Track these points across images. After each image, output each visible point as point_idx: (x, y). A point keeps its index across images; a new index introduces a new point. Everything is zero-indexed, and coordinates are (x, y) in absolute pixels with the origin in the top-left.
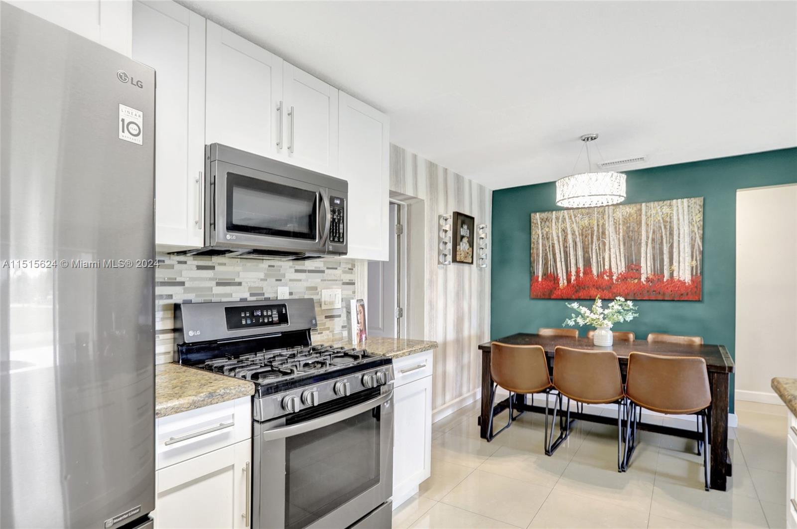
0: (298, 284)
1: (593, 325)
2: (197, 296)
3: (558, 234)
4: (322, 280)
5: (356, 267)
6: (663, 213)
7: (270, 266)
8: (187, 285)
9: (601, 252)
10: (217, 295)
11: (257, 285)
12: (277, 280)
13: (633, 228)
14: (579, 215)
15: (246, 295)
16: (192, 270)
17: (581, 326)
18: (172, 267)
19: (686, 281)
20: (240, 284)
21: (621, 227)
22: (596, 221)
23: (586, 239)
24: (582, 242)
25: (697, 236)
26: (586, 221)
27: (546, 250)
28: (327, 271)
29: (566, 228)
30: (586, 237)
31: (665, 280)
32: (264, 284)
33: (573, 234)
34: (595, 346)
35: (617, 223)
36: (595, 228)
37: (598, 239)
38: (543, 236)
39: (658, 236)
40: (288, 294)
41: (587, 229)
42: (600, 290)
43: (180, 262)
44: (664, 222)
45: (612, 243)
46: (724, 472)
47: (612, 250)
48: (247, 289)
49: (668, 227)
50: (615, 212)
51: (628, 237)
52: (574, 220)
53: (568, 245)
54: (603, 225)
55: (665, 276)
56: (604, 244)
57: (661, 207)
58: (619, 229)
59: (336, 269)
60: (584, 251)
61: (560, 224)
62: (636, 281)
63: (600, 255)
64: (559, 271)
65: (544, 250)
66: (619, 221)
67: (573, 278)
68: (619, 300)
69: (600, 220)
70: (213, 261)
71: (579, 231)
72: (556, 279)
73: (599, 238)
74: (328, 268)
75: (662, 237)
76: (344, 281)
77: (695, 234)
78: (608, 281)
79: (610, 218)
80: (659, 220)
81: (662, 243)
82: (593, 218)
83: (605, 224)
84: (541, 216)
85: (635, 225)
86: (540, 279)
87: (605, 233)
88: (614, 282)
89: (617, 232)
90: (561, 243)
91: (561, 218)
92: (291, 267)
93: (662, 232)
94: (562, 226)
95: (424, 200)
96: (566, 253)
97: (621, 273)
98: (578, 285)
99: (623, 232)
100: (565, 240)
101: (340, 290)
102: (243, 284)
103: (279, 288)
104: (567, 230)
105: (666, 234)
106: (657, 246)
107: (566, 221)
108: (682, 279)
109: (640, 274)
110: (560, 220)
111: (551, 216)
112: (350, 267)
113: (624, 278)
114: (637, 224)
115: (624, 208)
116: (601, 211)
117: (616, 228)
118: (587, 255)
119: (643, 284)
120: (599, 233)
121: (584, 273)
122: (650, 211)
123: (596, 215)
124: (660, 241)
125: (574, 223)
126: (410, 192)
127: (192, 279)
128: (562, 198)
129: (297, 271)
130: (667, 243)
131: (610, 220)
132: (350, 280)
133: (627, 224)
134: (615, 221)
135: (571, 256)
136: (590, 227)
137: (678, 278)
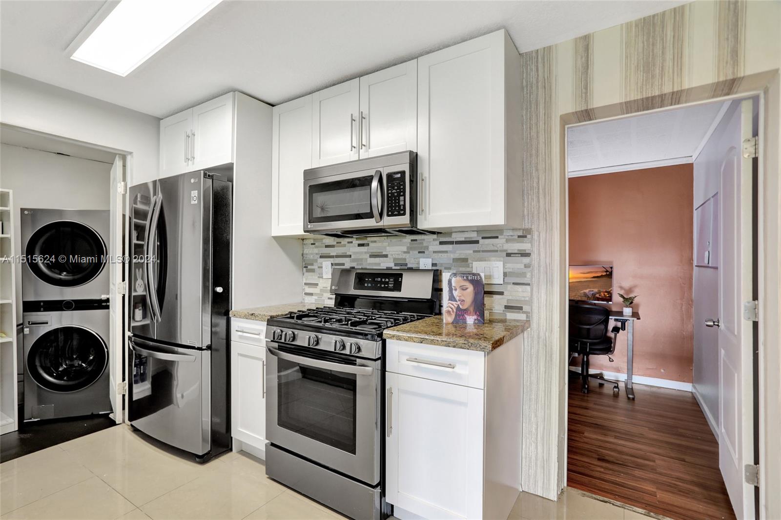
0: (445, 255)
2: (357, 265)
4: (474, 251)
5: (535, 233)
7: (412, 240)
8: (352, 257)
10: (370, 264)
11: (400, 257)
12: (419, 252)
15: (392, 265)
16: (355, 247)
18: (345, 246)
20: (386, 256)
28: (481, 241)
32: (407, 256)
40: (431, 265)
43: (348, 242)
48: (392, 260)
59: (497, 237)
70: (368, 240)
74: (483, 238)
76: (509, 252)
92: (434, 240)
101: (502, 262)
102: (389, 256)
103: (421, 260)
127: (355, 253)
129: (441, 243)
132: (519, 250)
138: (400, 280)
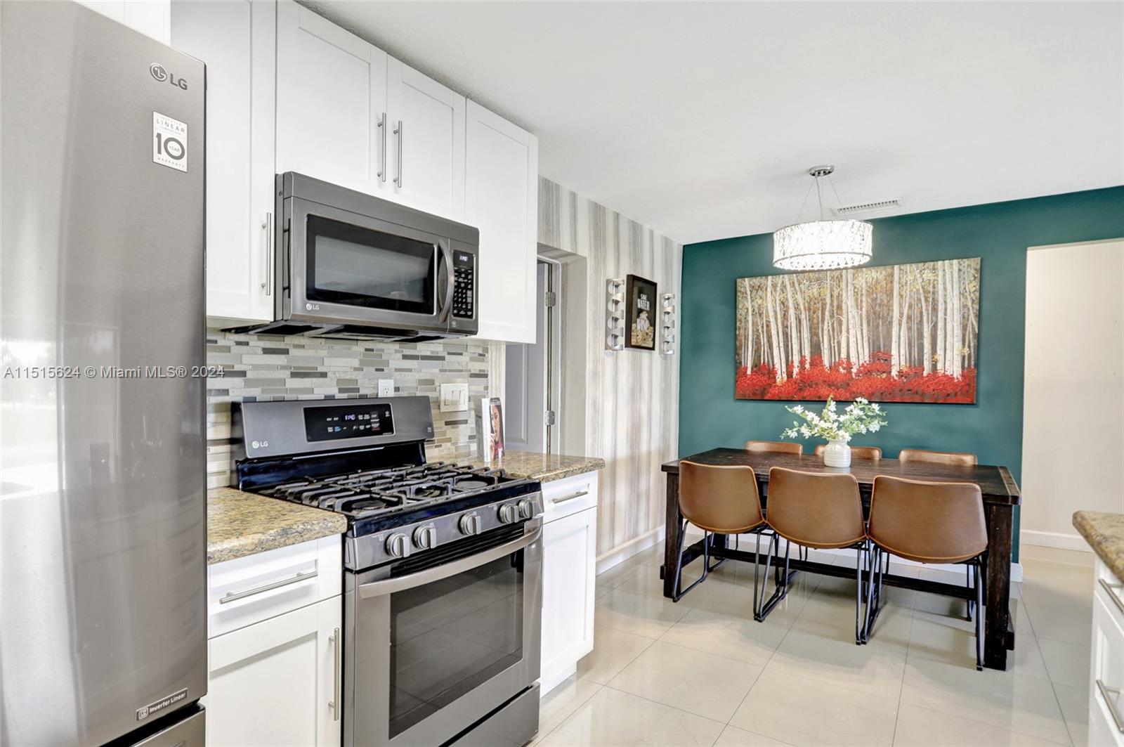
0: (408, 375)
1: (824, 437)
2: (263, 391)
3: (774, 308)
4: (441, 371)
5: (490, 352)
6: (923, 279)
7: (366, 350)
8: (249, 375)
9: (835, 333)
10: (292, 390)
11: (349, 376)
12: (377, 370)
13: (882, 300)
14: (805, 281)
15: (333, 391)
16: (256, 354)
17: (806, 438)
18: (228, 349)
19: (955, 376)
20: (324, 375)
21: (864, 299)
22: (829, 291)
23: (815, 316)
24: (809, 320)
25: (971, 311)
26: (815, 290)
27: (758, 330)
28: (447, 357)
29: (787, 299)
30: (814, 313)
31: (925, 374)
32: (358, 376)
33: (797, 308)
34: (825, 466)
35: (859, 293)
36: (828, 301)
37: (832, 316)
38: (754, 310)
39: (917, 312)
40: (393, 390)
41: (816, 301)
42: (833, 388)
43: (238, 343)
44: (924, 292)
45: (851, 321)
46: (1003, 643)
47: (851, 332)
48: (335, 383)
49: (930, 300)
50: (856, 278)
51: (874, 313)
52: (797, 288)
53: (789, 325)
54: (839, 295)
55: (926, 369)
56: (840, 323)
57: (921, 271)
58: (861, 301)
59: (461, 354)
60: (811, 333)
61: (778, 293)
62: (884, 376)
63: (834, 340)
64: (776, 360)
65: (756, 331)
66: (862, 291)
67: (796, 370)
68: (861, 402)
69: (835, 289)
70: (286, 342)
71: (804, 304)
72: (771, 373)
73: (833, 314)
74: (449, 354)
75: (921, 313)
76: (472, 372)
77: (969, 310)
78: (845, 375)
79: (849, 285)
80: (918, 290)
81: (921, 322)
82: (825, 286)
83: (842, 295)
84: (751, 283)
85: (885, 296)
86: (749, 372)
87: (842, 307)
88: (854, 377)
89: (858, 306)
90: (779, 321)
91: (779, 285)
92: (396, 351)
93: (922, 306)
94: (781, 296)
95: (586, 258)
96: (786, 335)
97: (863, 364)
98: (802, 381)
99: (867, 305)
100: (785, 317)
101: (467, 384)
102: (329, 374)
103: (381, 381)
104: (788, 302)
105: (927, 310)
106: (915, 327)
107: (786, 289)
108: (948, 373)
109: (890, 366)
110: (778, 289)
111: (765, 282)
112: (481, 352)
113: (867, 371)
114: (887, 296)
115: (869, 272)
116: (836, 276)
117: (856, 300)
118: (815, 338)
119: (895, 380)
120: (833, 307)
121: (811, 365)
122: (905, 276)
123: (828, 282)
124: (919, 319)
125: (798, 293)
126: (566, 246)
127: (256, 367)
128: (782, 257)
129: (405, 357)
130: (928, 323)
131: (849, 289)
132: (480, 371)
133: (873, 294)
134: (856, 290)
135: (793, 339)
136: (820, 299)
137: (943, 372)
138: (387, 415)
